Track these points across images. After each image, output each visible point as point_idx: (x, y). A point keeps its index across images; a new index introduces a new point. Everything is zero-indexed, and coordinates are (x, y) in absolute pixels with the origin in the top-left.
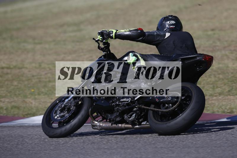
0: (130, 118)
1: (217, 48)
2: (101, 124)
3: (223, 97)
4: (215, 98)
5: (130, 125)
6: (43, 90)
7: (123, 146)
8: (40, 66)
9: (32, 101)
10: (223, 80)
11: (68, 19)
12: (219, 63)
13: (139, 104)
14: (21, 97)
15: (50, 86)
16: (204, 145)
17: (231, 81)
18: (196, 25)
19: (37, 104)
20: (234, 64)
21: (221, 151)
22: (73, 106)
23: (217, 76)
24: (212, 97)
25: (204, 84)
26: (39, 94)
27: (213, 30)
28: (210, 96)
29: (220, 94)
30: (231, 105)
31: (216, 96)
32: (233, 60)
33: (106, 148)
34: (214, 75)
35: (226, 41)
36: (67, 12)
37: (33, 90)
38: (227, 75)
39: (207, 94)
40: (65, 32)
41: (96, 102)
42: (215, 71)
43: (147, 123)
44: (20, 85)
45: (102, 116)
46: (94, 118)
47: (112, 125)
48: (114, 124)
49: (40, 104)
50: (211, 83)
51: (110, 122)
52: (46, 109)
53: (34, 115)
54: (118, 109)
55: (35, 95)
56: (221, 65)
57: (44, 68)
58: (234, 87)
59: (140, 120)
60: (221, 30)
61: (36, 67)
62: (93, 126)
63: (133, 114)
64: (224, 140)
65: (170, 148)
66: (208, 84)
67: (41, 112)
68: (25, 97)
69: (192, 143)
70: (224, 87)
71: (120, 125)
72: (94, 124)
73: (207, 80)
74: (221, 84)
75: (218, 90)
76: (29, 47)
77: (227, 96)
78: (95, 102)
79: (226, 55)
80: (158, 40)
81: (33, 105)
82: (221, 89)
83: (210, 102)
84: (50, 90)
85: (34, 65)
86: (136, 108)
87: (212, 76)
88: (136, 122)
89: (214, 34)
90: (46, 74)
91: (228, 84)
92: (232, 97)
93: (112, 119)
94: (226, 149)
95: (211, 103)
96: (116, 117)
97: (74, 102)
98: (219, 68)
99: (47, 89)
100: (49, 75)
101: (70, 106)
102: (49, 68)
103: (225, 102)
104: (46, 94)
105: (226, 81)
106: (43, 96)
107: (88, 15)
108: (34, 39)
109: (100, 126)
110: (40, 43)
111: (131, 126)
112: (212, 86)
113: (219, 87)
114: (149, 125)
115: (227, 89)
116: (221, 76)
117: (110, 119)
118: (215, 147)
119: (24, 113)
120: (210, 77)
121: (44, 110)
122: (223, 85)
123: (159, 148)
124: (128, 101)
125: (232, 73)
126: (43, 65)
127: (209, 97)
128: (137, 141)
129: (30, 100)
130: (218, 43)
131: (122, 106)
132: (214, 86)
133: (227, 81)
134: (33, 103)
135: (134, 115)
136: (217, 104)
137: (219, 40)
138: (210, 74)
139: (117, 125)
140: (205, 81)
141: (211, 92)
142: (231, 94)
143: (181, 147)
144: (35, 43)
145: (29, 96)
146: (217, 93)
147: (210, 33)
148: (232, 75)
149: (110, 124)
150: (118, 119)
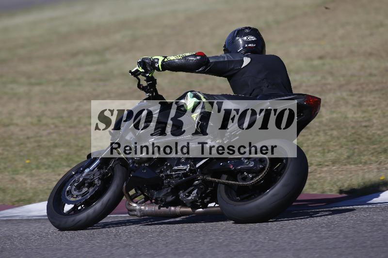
0: (189, 196)
1: (329, 87)
2: (143, 207)
3: (339, 168)
4: (325, 169)
5: (189, 207)
6: (45, 160)
7: (177, 249)
8: (39, 121)
9: (26, 179)
10: (338, 138)
11: (85, 43)
12: (332, 112)
13: (203, 174)
14: (9, 172)
15: (56, 153)
16: (307, 247)
17: (352, 141)
18: (293, 50)
19: (34, 184)
20: (355, 113)
21: (335, 255)
22: (97, 180)
23: (329, 133)
24: (321, 167)
25: (308, 146)
26: (38, 168)
27: (321, 58)
28: (317, 165)
29: (334, 162)
30: (351, 180)
31: (328, 165)
32: (354, 106)
33: (147, 254)
34: (324, 130)
35: (343, 76)
36: (82, 32)
37: (28, 161)
38: (345, 130)
39: (313, 162)
40: (80, 65)
41: (134, 172)
42: (326, 125)
43: (217, 205)
44: (6, 153)
45: (144, 195)
46: (132, 199)
47: (159, 208)
48: (163, 207)
49: (40, 183)
50: (319, 144)
51: (156, 203)
52: (49, 192)
53: (30, 201)
54: (169, 182)
55: (32, 169)
56: (335, 115)
57: (46, 125)
58: (356, 150)
59: (206, 201)
60: (334, 57)
61: (32, 123)
62: (130, 211)
63: (193, 190)
64: (341, 236)
65: (253, 252)
66: (314, 145)
67: (41, 197)
68: (16, 172)
69: (290, 243)
70: (339, 151)
71: (173, 208)
72: (131, 208)
73: (313, 139)
74: (335, 146)
75: (331, 156)
76: (21, 90)
77: (345, 165)
78: (132, 172)
79: (343, 99)
80: (232, 70)
81: (28, 186)
82: (335, 155)
83: (318, 175)
84: (57, 161)
85: (29, 119)
86: (198, 180)
87: (321, 134)
88: (199, 204)
89: (324, 64)
90: (49, 134)
91: (347, 145)
92: (353, 166)
93: (159, 199)
94: (343, 252)
95: (320, 177)
96: (167, 195)
97: (98, 173)
98: (331, 120)
99: (50, 159)
100: (54, 136)
101: (92, 179)
102: (53, 124)
103: (342, 175)
104: (50, 166)
105: (343, 141)
106: (45, 171)
107: (118, 37)
108: (29, 77)
109: (140, 210)
110: (39, 84)
111: (190, 209)
112: (320, 149)
113: (333, 151)
114: (219, 208)
115: (346, 155)
116: (335, 133)
117: (156, 200)
118: (327, 249)
119: (14, 200)
120: (318, 135)
121: (46, 193)
122: (337, 148)
123: (235, 252)
124: (185, 170)
125: (353, 128)
126: (44, 120)
127: (316, 167)
128: (200, 242)
129: (23, 177)
130: (330, 80)
131: (175, 178)
132: (324, 149)
133: (345, 140)
134: (28, 181)
135: (195, 191)
136: (329, 178)
137: (331, 74)
138: (317, 129)
139: (167, 208)
140: (309, 142)
141: (319, 160)
142: (352, 163)
143: (271, 251)
144: (31, 84)
145: (21, 172)
146: (330, 160)
147: (316, 62)
148: (353, 131)
149: (157, 208)
150: (170, 199)
